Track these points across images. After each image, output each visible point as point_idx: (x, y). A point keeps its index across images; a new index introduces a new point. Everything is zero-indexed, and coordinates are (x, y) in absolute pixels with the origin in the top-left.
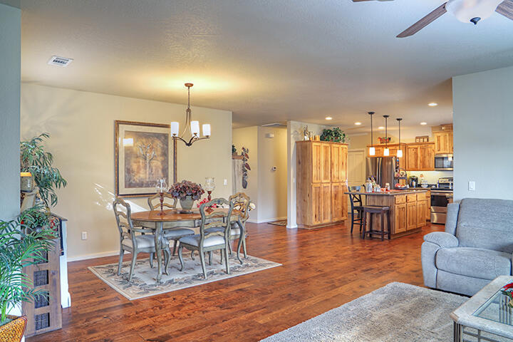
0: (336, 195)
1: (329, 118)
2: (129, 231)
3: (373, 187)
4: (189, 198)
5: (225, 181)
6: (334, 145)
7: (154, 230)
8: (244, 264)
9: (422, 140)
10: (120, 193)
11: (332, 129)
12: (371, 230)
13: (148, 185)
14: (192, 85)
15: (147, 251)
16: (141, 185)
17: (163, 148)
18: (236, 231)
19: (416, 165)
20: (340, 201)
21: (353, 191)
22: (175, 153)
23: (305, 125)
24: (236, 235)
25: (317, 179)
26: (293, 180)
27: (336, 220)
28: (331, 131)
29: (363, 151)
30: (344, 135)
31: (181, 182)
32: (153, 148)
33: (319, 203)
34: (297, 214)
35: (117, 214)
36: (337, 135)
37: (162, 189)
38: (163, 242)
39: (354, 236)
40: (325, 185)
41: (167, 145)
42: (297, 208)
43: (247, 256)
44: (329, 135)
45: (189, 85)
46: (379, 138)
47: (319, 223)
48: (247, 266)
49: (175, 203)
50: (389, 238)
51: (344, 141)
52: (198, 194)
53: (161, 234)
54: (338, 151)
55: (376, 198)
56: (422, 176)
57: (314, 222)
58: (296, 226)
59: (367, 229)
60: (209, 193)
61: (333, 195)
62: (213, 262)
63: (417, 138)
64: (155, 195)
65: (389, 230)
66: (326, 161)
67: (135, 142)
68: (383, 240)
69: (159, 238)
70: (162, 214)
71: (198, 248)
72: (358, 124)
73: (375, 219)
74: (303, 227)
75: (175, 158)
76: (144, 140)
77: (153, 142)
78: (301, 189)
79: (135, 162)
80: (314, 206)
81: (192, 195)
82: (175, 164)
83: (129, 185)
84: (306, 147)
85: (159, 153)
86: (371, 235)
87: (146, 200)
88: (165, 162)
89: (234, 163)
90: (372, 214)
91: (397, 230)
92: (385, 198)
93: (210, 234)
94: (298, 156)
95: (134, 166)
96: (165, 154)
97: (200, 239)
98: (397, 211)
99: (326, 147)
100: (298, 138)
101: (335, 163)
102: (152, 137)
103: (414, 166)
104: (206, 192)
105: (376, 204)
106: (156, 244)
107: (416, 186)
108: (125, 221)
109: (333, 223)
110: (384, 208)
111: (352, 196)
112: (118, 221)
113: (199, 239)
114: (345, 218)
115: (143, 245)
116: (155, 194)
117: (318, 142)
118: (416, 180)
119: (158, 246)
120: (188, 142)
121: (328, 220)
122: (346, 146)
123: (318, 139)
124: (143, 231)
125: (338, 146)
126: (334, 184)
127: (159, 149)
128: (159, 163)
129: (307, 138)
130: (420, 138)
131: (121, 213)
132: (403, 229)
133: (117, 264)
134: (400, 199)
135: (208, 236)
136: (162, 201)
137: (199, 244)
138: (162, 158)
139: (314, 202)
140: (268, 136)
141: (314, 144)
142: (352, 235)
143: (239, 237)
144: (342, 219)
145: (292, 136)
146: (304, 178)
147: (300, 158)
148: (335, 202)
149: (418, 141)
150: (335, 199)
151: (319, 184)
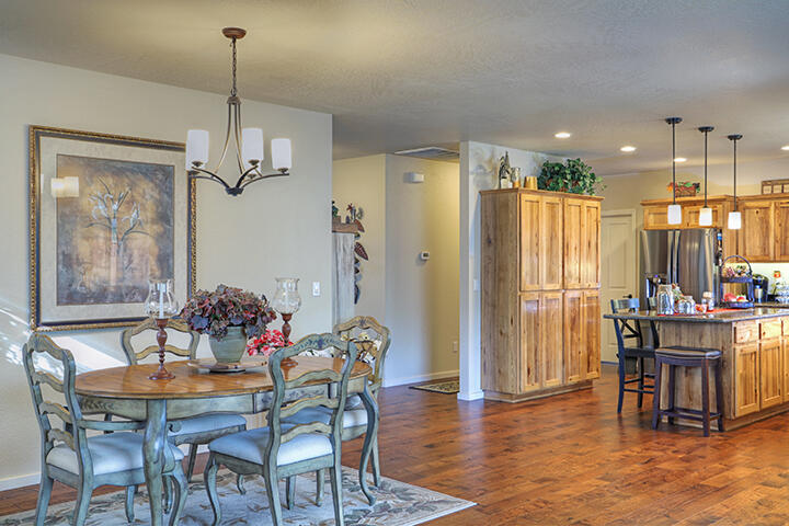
0: (574, 321)
1: (563, 135)
2: (69, 427)
3: (676, 302)
4: (234, 332)
5: (316, 286)
6: (570, 201)
7: (141, 423)
8: (378, 503)
9: (777, 190)
10: (44, 319)
11: (563, 161)
12: (672, 409)
13: (120, 298)
14: (242, 33)
15: (119, 481)
16: (100, 296)
17: (159, 203)
18: (355, 417)
19: (765, 248)
20: (582, 335)
21: (621, 312)
22: (191, 216)
23: (500, 151)
24: (355, 427)
25: (532, 283)
26: (474, 285)
27: (575, 379)
28: (561, 167)
29: (630, 215)
30: (593, 177)
31: (212, 290)
32: (133, 201)
33: (536, 339)
34: (484, 366)
35: (35, 380)
36: (576, 175)
37: (162, 309)
38: (167, 453)
39: (625, 423)
40: (550, 295)
41: (171, 195)
42: (483, 350)
43: (382, 479)
44: (558, 177)
45: (234, 34)
46: (673, 184)
47: (537, 387)
48: (385, 508)
49: (194, 343)
50: (721, 429)
51: (591, 192)
52: (259, 322)
53: (162, 434)
54: (581, 213)
55: (684, 329)
56: (777, 274)
57: (527, 386)
58: (481, 395)
59: (663, 406)
60: (287, 317)
61: (568, 321)
62: (298, 500)
63: (765, 183)
64: (143, 324)
65: (720, 407)
66: (552, 238)
67: (83, 185)
68: (706, 432)
69: (157, 446)
70: (162, 375)
71: (264, 468)
72: (628, 149)
73: (682, 380)
74: (495, 397)
75: (191, 228)
76: (110, 181)
77: (132, 186)
78: (494, 306)
79: (87, 238)
80: (524, 347)
81: (243, 325)
82: (191, 243)
83: (68, 296)
84: (506, 205)
85: (150, 215)
86: (671, 419)
87: (116, 335)
88: (166, 237)
89: (335, 241)
90: (673, 368)
91: (740, 406)
92: (707, 328)
93: (297, 431)
94: (485, 225)
95: (83, 248)
96: (165, 217)
97: (268, 442)
98: (739, 361)
99: (552, 205)
100: (485, 183)
101: (573, 243)
102: (133, 172)
103: (758, 252)
104: (279, 316)
105: (684, 344)
106: (146, 463)
107: (763, 300)
108: (60, 399)
109: (565, 387)
110: (708, 354)
111: (620, 324)
112: (38, 399)
113: (266, 442)
114: (594, 374)
115: (109, 466)
116: (142, 319)
117: (533, 192)
118: (764, 284)
119: (153, 468)
120: (233, 186)
121: (555, 382)
122: (596, 204)
123: (533, 185)
124: (109, 426)
125: (578, 202)
126: (570, 295)
127: (150, 204)
128: (150, 241)
129: (506, 184)
130: (772, 183)
131: (47, 377)
132: (753, 407)
133: (33, 513)
134: (746, 332)
135: (290, 435)
136: (162, 341)
137: (267, 458)
138: (157, 228)
139: (524, 336)
140: (409, 178)
141: (525, 197)
142: (620, 418)
143: (363, 430)
144: (589, 376)
145: (471, 178)
146: (500, 280)
147: (491, 232)
148: (572, 336)
149: (767, 190)
150: (572, 329)
151: (537, 294)
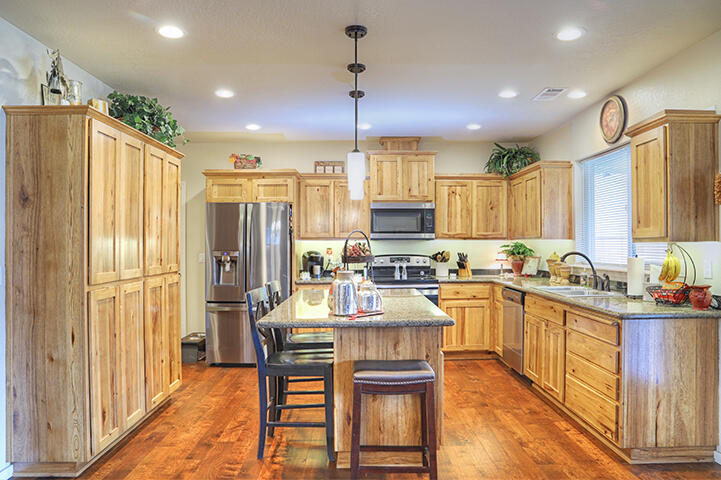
0: (155, 318)
6: (152, 149)
9: (329, 170)
25: (106, 269)
27: (158, 399)
28: (136, 101)
30: (174, 125)
34: (12, 419)
36: (155, 119)
40: (129, 287)
42: (12, 392)
47: (116, 434)
51: (172, 144)
54: (163, 169)
56: (329, 251)
57: (101, 441)
61: (149, 320)
63: (317, 164)
66: (132, 199)
72: (225, 94)
99: (132, 151)
101: (155, 211)
103: (319, 229)
117: (110, 121)
118: (319, 260)
121: (138, 414)
122: (176, 160)
130: (325, 164)
141: (97, 126)
144: (171, 389)
146: (48, 265)
147: (28, 180)
148: (154, 341)
149: (320, 170)
150: (154, 332)
151: (111, 287)
